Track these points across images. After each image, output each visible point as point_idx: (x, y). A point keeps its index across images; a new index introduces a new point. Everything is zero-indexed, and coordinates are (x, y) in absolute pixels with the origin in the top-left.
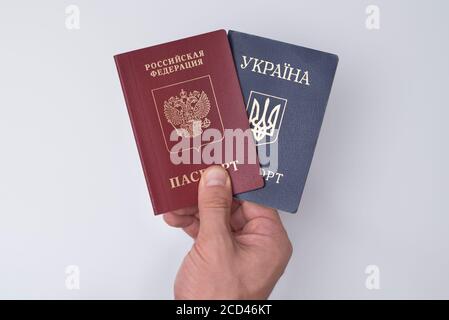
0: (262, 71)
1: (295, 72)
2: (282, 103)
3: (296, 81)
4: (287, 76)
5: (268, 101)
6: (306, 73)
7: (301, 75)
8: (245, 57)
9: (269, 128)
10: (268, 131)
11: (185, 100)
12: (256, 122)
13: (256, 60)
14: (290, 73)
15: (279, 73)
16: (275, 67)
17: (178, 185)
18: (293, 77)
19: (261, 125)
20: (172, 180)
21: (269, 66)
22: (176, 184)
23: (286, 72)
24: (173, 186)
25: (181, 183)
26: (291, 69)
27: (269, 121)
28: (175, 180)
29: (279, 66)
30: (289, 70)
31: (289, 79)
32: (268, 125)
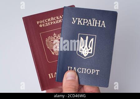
0: (83, 23)
1: (98, 22)
2: (94, 37)
3: (99, 26)
4: (94, 25)
5: (87, 37)
6: (103, 22)
7: (101, 23)
8: (73, 18)
9: (89, 50)
10: (90, 51)
11: (56, 38)
12: (83, 48)
13: (79, 19)
14: (96, 23)
15: (91, 23)
16: (88, 21)
17: (53, 77)
18: (97, 25)
19: (86, 49)
20: (49, 75)
21: (86, 21)
22: (51, 77)
23: (94, 23)
24: (50, 78)
25: (54, 76)
26: (96, 21)
27: (89, 46)
28: (51, 75)
29: (90, 20)
30: (95, 21)
31: (96, 26)
32: (89, 48)
